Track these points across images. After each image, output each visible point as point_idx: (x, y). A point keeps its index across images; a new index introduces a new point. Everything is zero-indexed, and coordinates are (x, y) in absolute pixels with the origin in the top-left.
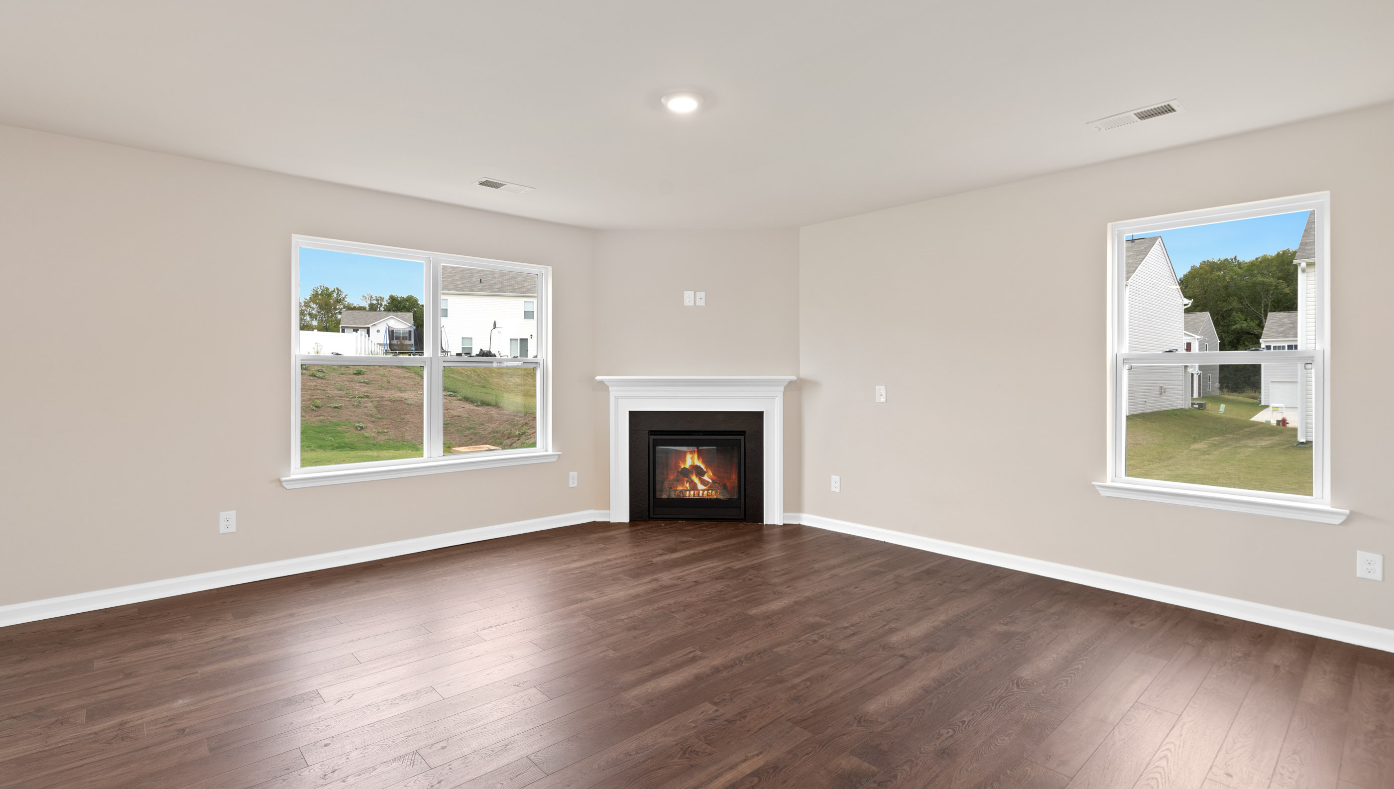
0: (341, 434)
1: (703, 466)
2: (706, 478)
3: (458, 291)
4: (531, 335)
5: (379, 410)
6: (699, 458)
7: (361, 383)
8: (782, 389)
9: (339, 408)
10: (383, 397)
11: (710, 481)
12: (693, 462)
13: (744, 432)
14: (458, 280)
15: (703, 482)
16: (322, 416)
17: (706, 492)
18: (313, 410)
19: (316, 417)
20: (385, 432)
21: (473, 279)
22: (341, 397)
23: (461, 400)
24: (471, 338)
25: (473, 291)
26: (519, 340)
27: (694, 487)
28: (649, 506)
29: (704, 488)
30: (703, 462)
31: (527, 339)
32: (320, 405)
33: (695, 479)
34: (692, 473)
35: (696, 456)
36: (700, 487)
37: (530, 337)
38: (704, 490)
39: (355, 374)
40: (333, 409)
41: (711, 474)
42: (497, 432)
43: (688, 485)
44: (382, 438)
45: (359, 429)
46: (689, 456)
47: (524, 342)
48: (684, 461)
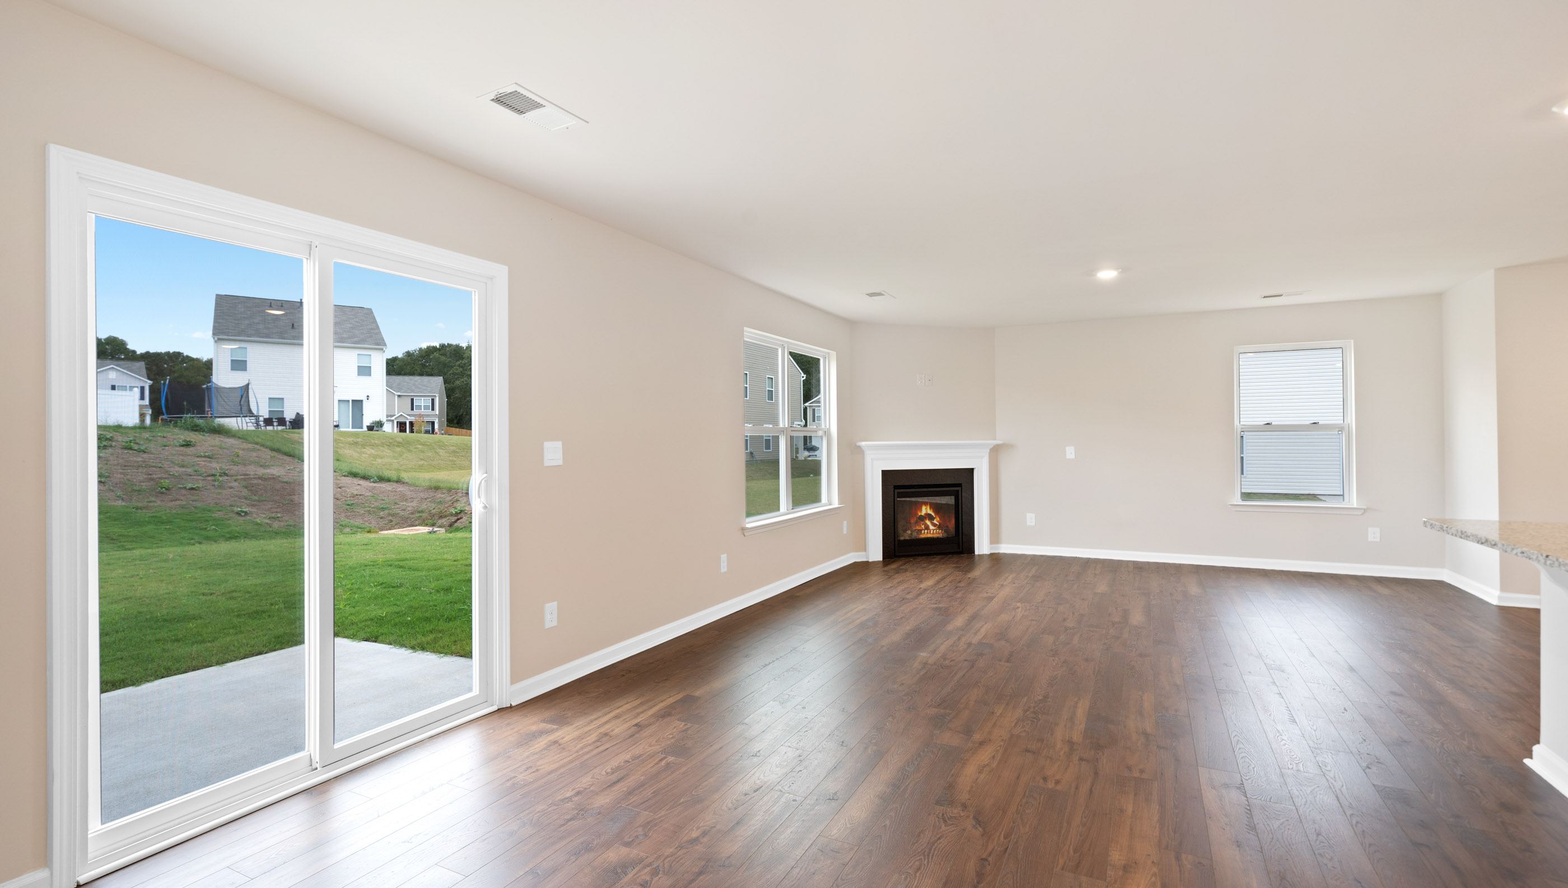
0: (222, 522)
1: (933, 514)
2: (935, 522)
3: (263, 337)
4: (368, 396)
5: (251, 490)
6: (930, 509)
7: (201, 457)
8: (989, 451)
9: (197, 490)
10: (247, 475)
11: (938, 524)
12: (927, 511)
13: (961, 484)
14: (258, 323)
15: (934, 525)
16: (179, 500)
17: (935, 531)
18: (162, 493)
19: (172, 501)
20: (278, 517)
21: (281, 323)
22: (190, 475)
23: (347, 476)
24: (283, 399)
25: (284, 339)
26: (351, 402)
27: (927, 528)
28: (895, 547)
29: (934, 528)
30: (933, 511)
31: (362, 401)
32: (170, 486)
33: (928, 522)
34: (926, 518)
35: (928, 507)
36: (931, 527)
37: (366, 398)
38: (934, 530)
39: (183, 446)
40: (189, 491)
41: (938, 519)
42: (422, 512)
43: (923, 526)
44: (276, 525)
45: (243, 514)
46: (924, 508)
47: (358, 404)
48: (921, 511)
